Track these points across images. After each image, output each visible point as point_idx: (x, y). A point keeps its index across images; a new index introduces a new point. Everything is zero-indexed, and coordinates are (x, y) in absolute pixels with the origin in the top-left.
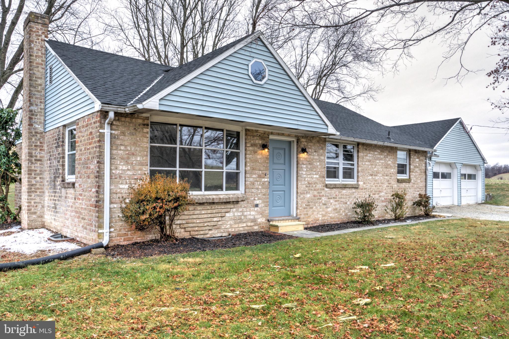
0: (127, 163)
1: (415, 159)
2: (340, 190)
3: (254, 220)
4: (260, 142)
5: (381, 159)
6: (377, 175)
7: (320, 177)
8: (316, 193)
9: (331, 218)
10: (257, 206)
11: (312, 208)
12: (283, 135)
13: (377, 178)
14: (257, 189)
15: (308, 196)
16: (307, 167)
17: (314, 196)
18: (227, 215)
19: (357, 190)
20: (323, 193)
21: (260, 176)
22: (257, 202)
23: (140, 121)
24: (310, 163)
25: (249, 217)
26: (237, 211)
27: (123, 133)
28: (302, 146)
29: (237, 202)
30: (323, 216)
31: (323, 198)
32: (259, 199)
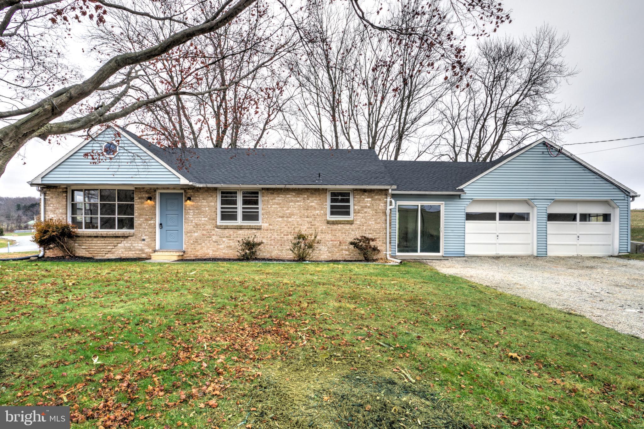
0: (54, 213)
1: (364, 199)
2: (235, 230)
3: (142, 250)
4: (147, 196)
5: (298, 201)
6: (290, 217)
7: (209, 219)
8: (205, 232)
9: (224, 253)
10: (144, 240)
11: (201, 244)
12: (168, 188)
13: (290, 220)
14: (145, 228)
15: (196, 234)
16: (194, 212)
17: (203, 235)
18: (119, 245)
19: (259, 231)
20: (213, 232)
21: (146, 220)
22: (144, 237)
23: (61, 190)
24: (198, 208)
25: (137, 247)
26: (127, 243)
27: (52, 198)
28: (188, 196)
29: (127, 237)
30: (214, 251)
31: (214, 237)
32: (145, 235)
